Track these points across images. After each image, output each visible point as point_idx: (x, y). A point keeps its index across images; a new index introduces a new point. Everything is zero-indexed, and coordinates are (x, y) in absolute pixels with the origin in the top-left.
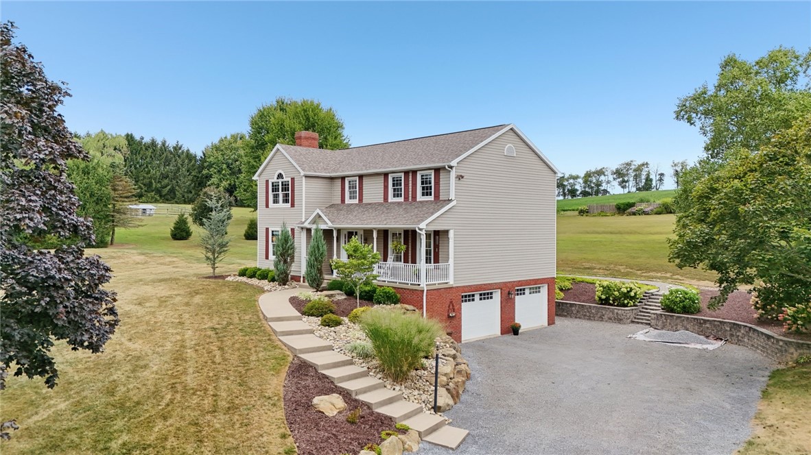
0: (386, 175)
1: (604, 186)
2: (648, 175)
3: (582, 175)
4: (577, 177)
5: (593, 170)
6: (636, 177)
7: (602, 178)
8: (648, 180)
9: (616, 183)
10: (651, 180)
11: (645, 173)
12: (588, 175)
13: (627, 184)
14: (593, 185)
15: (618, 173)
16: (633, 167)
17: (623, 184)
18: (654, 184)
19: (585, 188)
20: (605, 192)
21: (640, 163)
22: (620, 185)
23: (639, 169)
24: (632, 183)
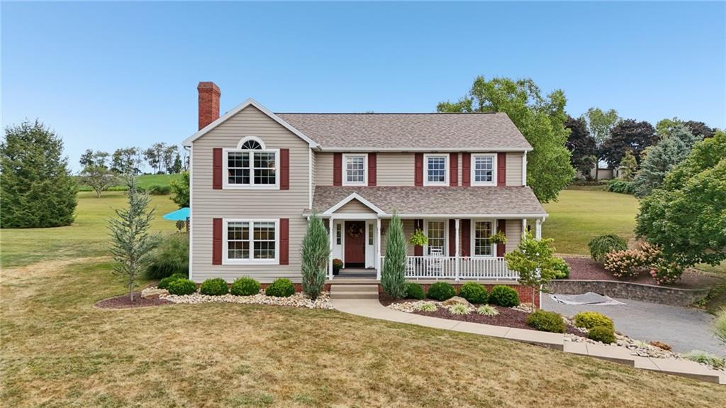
0: (419, 156)
1: (135, 165)
2: (178, 157)
3: (112, 152)
4: (106, 155)
5: (124, 149)
6: (167, 158)
7: (132, 157)
8: (178, 162)
9: (146, 163)
10: (180, 162)
11: (175, 155)
12: (118, 154)
13: (158, 165)
14: (123, 163)
15: (150, 154)
16: (164, 149)
17: (154, 163)
18: (183, 165)
19: (115, 165)
20: (136, 170)
21: (170, 145)
22: (151, 164)
23: (170, 151)
24: (162, 163)
